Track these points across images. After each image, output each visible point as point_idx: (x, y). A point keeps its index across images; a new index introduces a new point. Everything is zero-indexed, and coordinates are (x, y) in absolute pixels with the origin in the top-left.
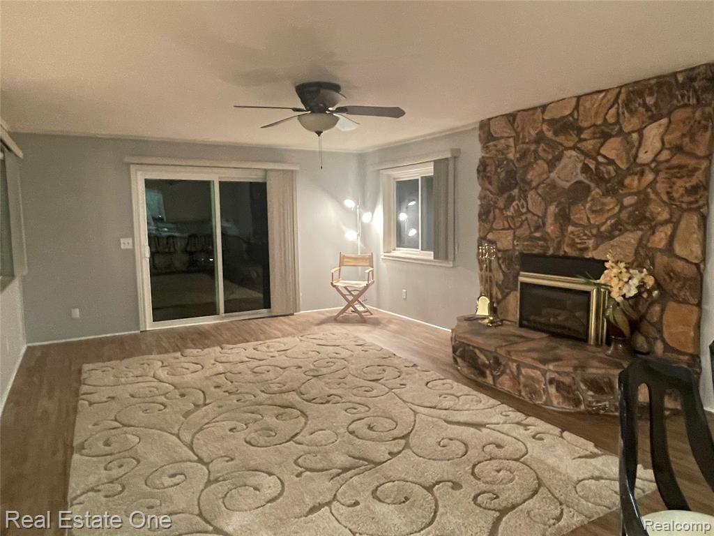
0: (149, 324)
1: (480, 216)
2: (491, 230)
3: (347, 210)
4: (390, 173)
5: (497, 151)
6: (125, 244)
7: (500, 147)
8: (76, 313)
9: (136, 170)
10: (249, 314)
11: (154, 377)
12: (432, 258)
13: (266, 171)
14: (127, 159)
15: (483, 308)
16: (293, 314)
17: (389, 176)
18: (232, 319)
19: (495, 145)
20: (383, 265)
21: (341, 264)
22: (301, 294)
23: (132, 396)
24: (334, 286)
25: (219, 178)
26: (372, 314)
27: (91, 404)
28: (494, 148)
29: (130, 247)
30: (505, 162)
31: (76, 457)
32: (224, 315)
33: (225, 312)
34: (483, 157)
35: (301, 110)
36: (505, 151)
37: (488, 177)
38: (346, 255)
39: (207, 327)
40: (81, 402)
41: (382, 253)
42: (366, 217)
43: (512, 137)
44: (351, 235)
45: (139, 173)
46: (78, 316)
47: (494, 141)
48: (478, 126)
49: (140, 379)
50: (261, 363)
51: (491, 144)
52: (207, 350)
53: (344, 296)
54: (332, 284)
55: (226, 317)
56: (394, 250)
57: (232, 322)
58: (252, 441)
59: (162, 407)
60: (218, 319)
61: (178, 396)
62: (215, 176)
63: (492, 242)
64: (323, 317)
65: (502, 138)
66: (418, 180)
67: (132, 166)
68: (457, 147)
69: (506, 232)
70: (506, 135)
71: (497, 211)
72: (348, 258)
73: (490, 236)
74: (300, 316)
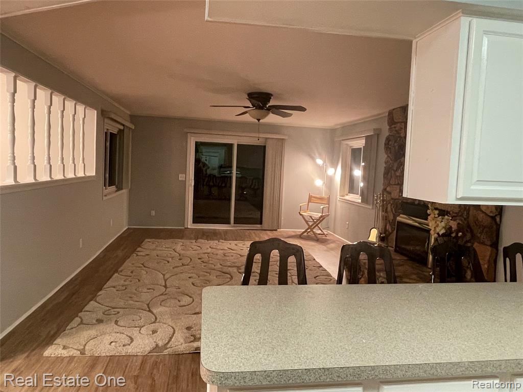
0: (190, 224)
1: (384, 175)
2: (389, 184)
3: (318, 166)
4: (347, 143)
5: (396, 131)
6: (181, 177)
7: (397, 129)
8: (153, 213)
9: (191, 136)
10: (249, 227)
11: (174, 250)
12: (360, 201)
13: (266, 139)
14: (186, 130)
15: (373, 237)
16: (276, 230)
17: (347, 145)
18: (238, 228)
19: (395, 127)
20: (339, 204)
21: (309, 201)
22: (282, 218)
23: (157, 256)
24: (301, 215)
25: (238, 142)
26: (326, 237)
27: (137, 255)
28: (394, 129)
29: (184, 179)
30: (399, 139)
31: (116, 274)
32: (233, 225)
33: (234, 224)
34: (389, 135)
35: (249, 107)
36: (399, 132)
37: (390, 148)
38: (313, 195)
39: (220, 231)
40: (134, 254)
41: (338, 197)
42: (330, 171)
43: (403, 122)
44: (319, 183)
45: (192, 138)
46: (154, 215)
47: (395, 124)
48: (387, 114)
49: (166, 249)
50: (233, 251)
51: (393, 126)
52: (209, 242)
53: (307, 222)
54: (299, 213)
55: (234, 226)
56: (347, 195)
57: (237, 230)
58: (195, 284)
59: (167, 262)
60: (230, 227)
61: (177, 259)
62: (235, 141)
63: (390, 193)
64: (293, 234)
65: (398, 122)
66: (361, 148)
67: (188, 134)
68: (380, 128)
69: (396, 186)
70: (401, 120)
71: (393, 172)
72: (314, 197)
73: (388, 189)
74: (280, 232)
